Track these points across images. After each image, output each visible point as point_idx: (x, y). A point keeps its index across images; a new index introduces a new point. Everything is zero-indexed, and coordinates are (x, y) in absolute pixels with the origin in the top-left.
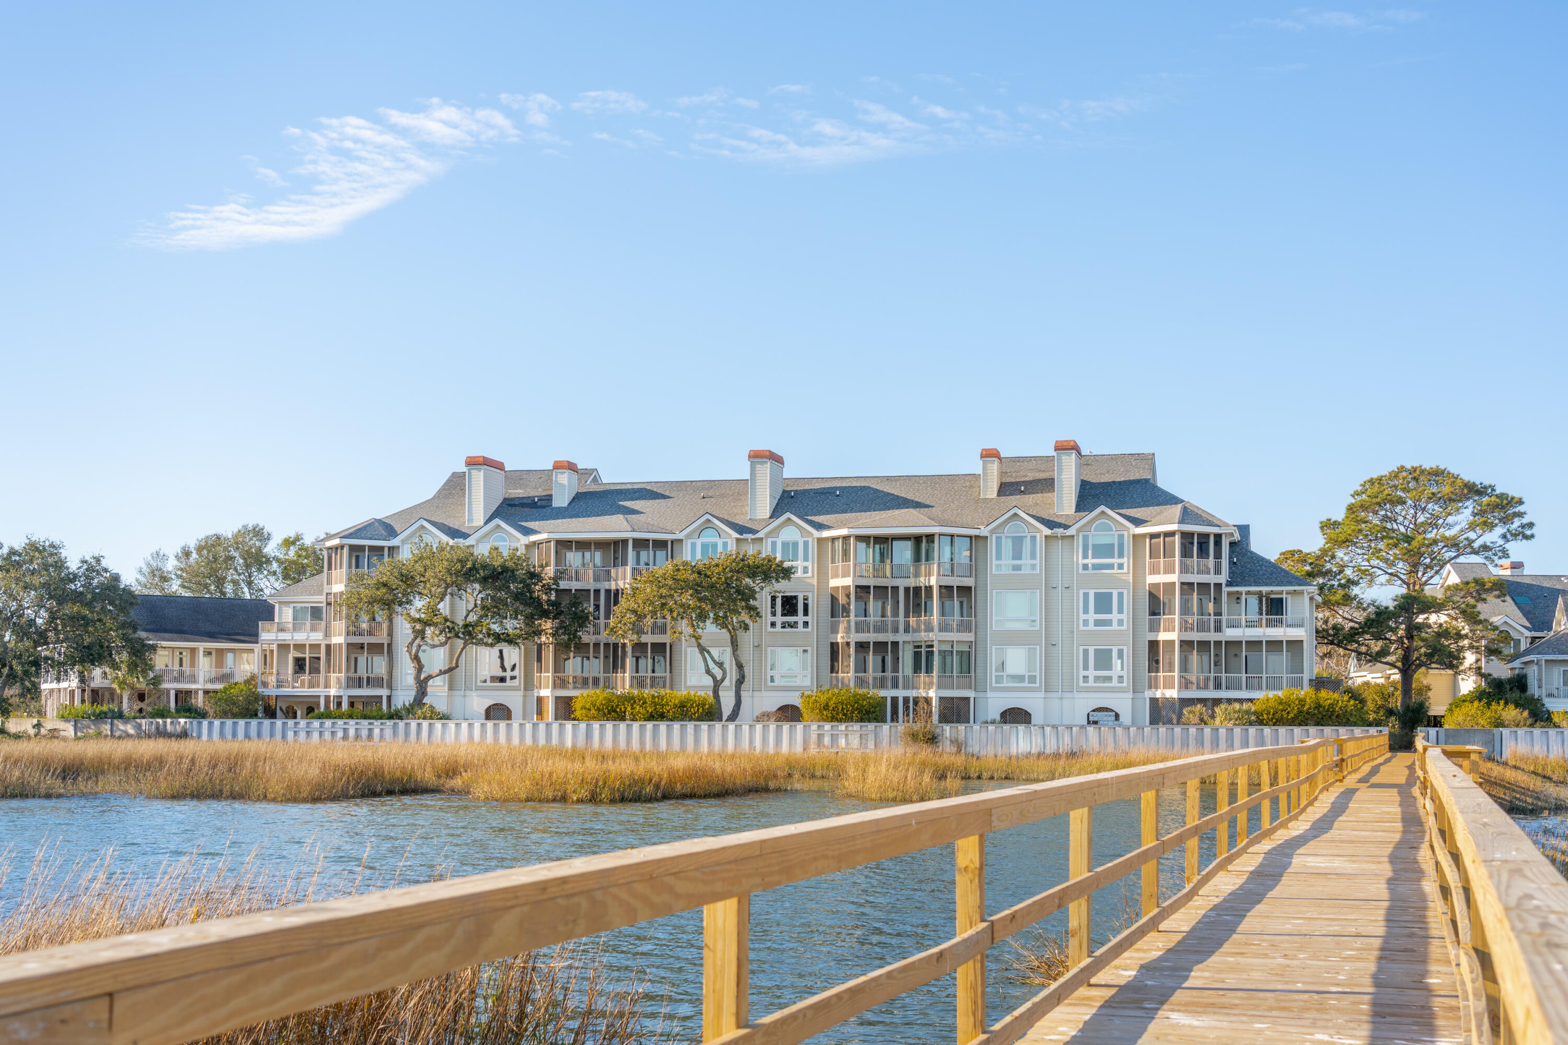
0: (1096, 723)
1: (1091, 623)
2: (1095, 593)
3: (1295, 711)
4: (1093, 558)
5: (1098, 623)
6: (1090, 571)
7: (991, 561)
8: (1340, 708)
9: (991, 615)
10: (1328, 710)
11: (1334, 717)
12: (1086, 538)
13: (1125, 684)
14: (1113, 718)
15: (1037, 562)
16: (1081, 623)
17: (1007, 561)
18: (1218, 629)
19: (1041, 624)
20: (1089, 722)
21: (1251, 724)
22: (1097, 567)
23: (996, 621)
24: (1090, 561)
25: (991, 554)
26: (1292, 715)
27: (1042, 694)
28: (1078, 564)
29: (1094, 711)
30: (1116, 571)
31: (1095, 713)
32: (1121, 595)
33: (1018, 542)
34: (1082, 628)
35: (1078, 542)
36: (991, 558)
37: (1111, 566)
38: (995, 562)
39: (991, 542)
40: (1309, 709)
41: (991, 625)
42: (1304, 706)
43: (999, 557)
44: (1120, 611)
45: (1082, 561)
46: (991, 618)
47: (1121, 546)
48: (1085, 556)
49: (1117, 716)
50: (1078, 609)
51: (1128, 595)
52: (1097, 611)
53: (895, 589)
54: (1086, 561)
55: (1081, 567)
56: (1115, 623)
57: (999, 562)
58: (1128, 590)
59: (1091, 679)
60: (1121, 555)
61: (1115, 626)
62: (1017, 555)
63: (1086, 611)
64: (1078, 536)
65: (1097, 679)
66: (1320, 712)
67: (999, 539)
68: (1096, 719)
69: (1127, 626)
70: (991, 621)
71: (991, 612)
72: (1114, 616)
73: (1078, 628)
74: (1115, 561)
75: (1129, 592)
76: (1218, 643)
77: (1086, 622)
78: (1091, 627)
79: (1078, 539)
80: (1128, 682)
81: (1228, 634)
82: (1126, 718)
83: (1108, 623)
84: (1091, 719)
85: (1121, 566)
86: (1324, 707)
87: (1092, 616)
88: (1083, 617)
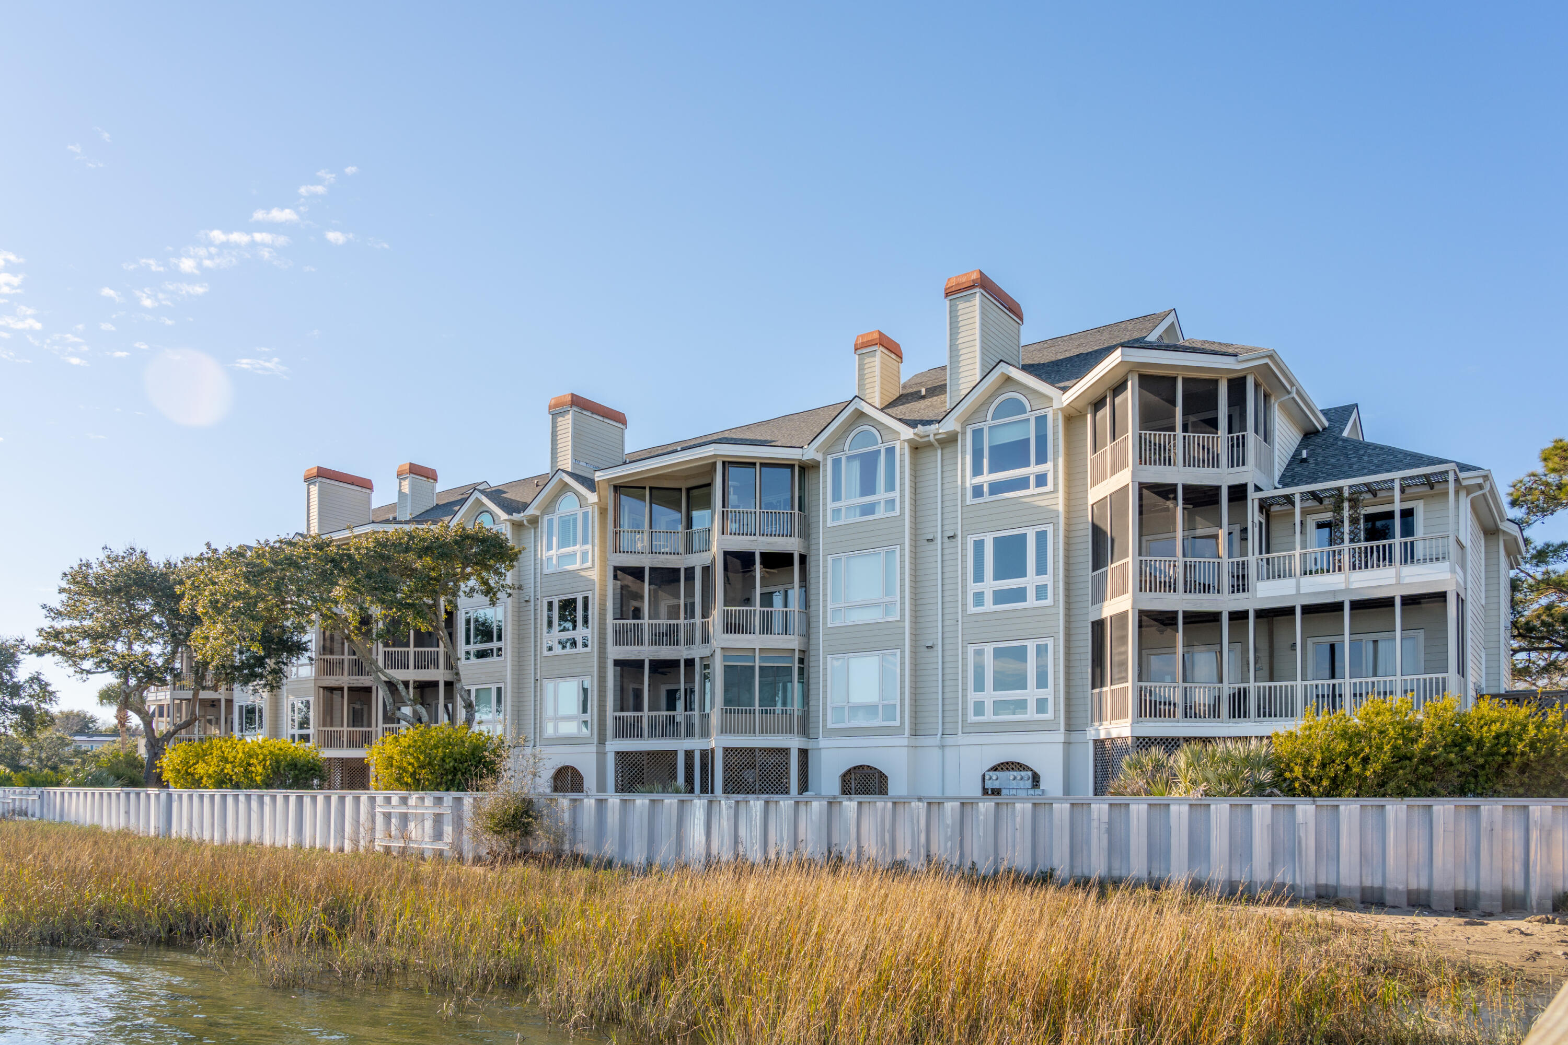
0: (997, 792)
1: (988, 598)
2: (996, 539)
3: (1386, 758)
4: (991, 471)
5: (1001, 597)
6: (987, 498)
7: (825, 504)
8: (1532, 745)
9: (825, 601)
10: (1492, 753)
11: (1511, 772)
12: (978, 434)
13: (1049, 715)
14: (1029, 783)
15: (896, 494)
16: (970, 599)
17: (853, 498)
18: (1240, 583)
19: (902, 610)
20: (985, 791)
21: (1259, 790)
22: (996, 488)
23: (834, 611)
24: (986, 478)
25: (825, 493)
26: (1375, 767)
27: (904, 740)
28: (964, 488)
29: (995, 769)
30: (1033, 490)
31: (994, 775)
32: (1041, 537)
33: (868, 463)
34: (972, 609)
35: (964, 446)
36: (825, 498)
37: (1022, 483)
38: (831, 505)
39: (825, 470)
40: (1431, 747)
41: (825, 618)
42: (1414, 741)
43: (837, 497)
44: (1041, 569)
45: (971, 481)
46: (825, 607)
47: (1042, 440)
48: (977, 470)
49: (1036, 780)
50: (964, 574)
51: (1056, 535)
52: (999, 575)
53: (690, 571)
54: (978, 480)
55: (969, 493)
56: (1031, 594)
57: (837, 505)
58: (1056, 525)
59: (989, 707)
60: (1042, 458)
61: (1031, 601)
62: (868, 487)
63: (979, 577)
64: (964, 433)
65: (999, 706)
66: (1466, 759)
67: (837, 463)
68: (996, 785)
69: (1055, 599)
70: (825, 612)
71: (825, 595)
72: (1030, 581)
73: (964, 610)
74: (1032, 470)
75: (1056, 530)
76: (1239, 617)
77: (979, 598)
78: (989, 605)
79: (964, 440)
80: (1056, 711)
81: (1260, 594)
82: (1052, 783)
83: (1019, 595)
84: (989, 785)
85: (1041, 480)
86: (1480, 744)
87: (990, 585)
88: (973, 587)
